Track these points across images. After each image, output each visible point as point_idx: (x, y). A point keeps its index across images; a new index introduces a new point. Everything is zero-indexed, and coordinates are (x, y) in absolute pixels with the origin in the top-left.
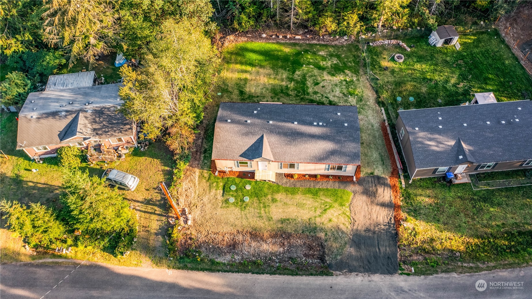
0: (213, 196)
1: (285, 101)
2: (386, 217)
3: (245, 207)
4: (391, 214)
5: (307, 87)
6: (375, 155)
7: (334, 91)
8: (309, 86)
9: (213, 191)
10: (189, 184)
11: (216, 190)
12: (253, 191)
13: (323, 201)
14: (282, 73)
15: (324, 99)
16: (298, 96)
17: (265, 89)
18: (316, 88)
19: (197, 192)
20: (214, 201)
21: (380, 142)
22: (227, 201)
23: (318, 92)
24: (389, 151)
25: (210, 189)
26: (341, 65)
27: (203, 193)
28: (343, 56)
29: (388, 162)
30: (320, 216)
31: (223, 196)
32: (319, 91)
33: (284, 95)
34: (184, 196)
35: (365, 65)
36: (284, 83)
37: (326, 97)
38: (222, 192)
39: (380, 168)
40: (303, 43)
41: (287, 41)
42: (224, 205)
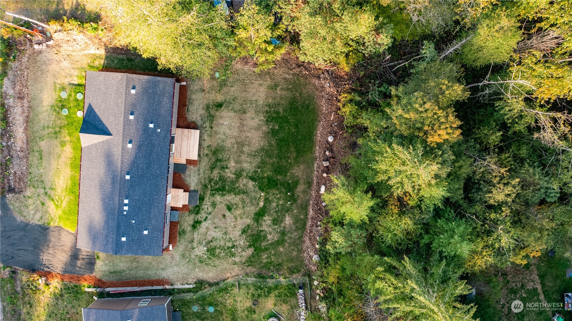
0: (69, 73)
1: (204, 164)
2: (50, 263)
3: (55, 110)
4: (53, 269)
5: (224, 195)
6: (122, 265)
7: (216, 230)
8: (226, 197)
9: (76, 73)
10: (83, 43)
11: (78, 76)
12: (76, 119)
13: (63, 198)
14: (251, 162)
15: (204, 215)
16: (210, 182)
17: (224, 137)
18: (221, 207)
19: (74, 54)
20: (64, 74)
21: (140, 274)
22: (63, 89)
23: (214, 208)
24: (127, 282)
25: (78, 69)
26: (263, 244)
27: (73, 61)
28: (281, 249)
29: (113, 278)
30: (46, 193)
31: (70, 84)
32: (216, 210)
33: (212, 162)
34: (68, 38)
35: (260, 276)
36: (232, 164)
37: (206, 218)
38: (76, 83)
39: (104, 268)
40: (311, 195)
41: (316, 173)
42: (58, 86)
